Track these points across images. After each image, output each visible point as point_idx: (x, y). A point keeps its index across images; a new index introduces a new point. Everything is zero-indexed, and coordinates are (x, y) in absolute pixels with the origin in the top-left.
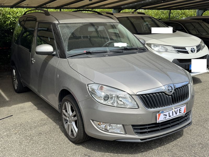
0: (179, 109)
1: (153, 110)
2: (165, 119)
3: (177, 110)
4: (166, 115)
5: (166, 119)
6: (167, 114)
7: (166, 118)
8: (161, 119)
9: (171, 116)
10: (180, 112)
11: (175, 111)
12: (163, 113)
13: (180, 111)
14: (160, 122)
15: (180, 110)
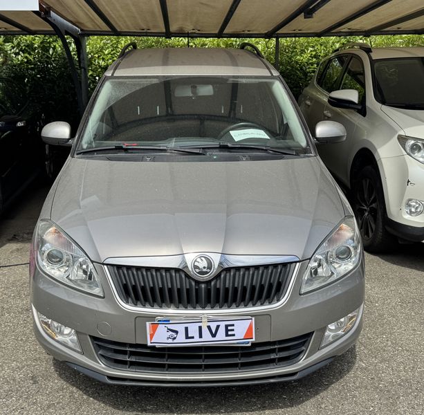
0: (227, 326)
1: (139, 309)
2: (170, 341)
3: (218, 327)
4: (177, 332)
5: (175, 341)
6: (181, 328)
7: (175, 338)
8: (160, 337)
9: (193, 338)
10: (230, 333)
11: (209, 328)
12: (166, 325)
13: (227, 330)
14: (157, 345)
15: (229, 328)
